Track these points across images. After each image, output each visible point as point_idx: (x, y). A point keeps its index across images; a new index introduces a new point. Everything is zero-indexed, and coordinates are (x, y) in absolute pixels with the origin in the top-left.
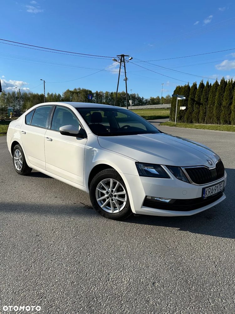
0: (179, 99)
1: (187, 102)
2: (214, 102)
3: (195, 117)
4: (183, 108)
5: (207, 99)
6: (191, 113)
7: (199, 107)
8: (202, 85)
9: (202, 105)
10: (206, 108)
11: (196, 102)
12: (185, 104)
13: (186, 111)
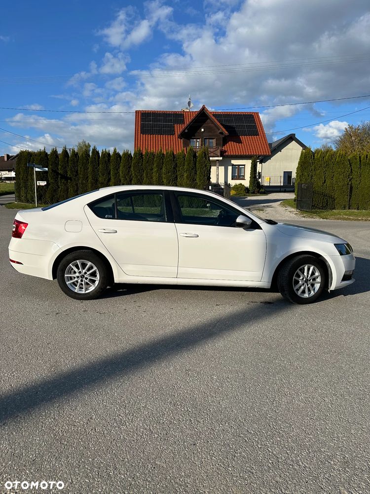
0: (37, 170)
1: (47, 175)
2: (88, 177)
3: (63, 196)
4: (43, 183)
5: (77, 172)
6: (55, 191)
7: (67, 183)
8: (65, 152)
9: (71, 180)
10: (77, 185)
11: (60, 174)
12: (44, 177)
13: (48, 188)
